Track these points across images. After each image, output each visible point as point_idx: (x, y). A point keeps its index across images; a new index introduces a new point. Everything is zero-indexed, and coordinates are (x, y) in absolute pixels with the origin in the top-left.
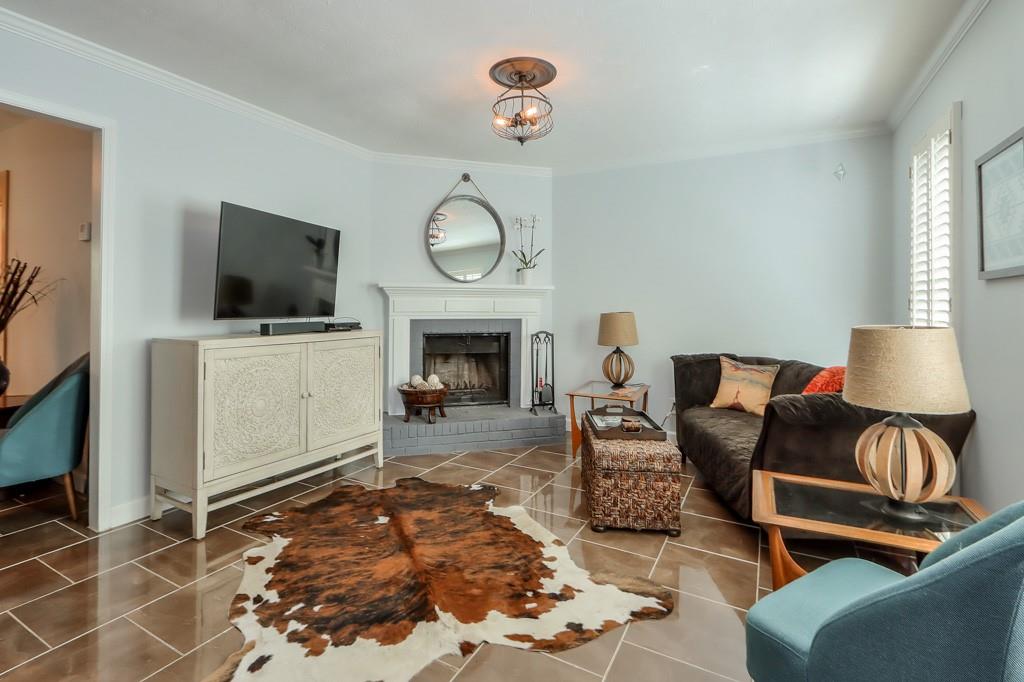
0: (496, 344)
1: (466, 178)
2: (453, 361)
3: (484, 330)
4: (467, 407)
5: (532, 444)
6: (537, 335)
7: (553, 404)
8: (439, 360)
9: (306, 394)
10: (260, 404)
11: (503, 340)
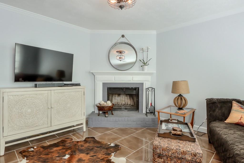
0: (135, 91)
1: (123, 36)
2: (121, 96)
3: (130, 86)
4: (123, 111)
5: (145, 127)
6: (148, 89)
7: (154, 113)
8: (116, 96)
9: (50, 107)
10: (29, 110)
11: (137, 90)
